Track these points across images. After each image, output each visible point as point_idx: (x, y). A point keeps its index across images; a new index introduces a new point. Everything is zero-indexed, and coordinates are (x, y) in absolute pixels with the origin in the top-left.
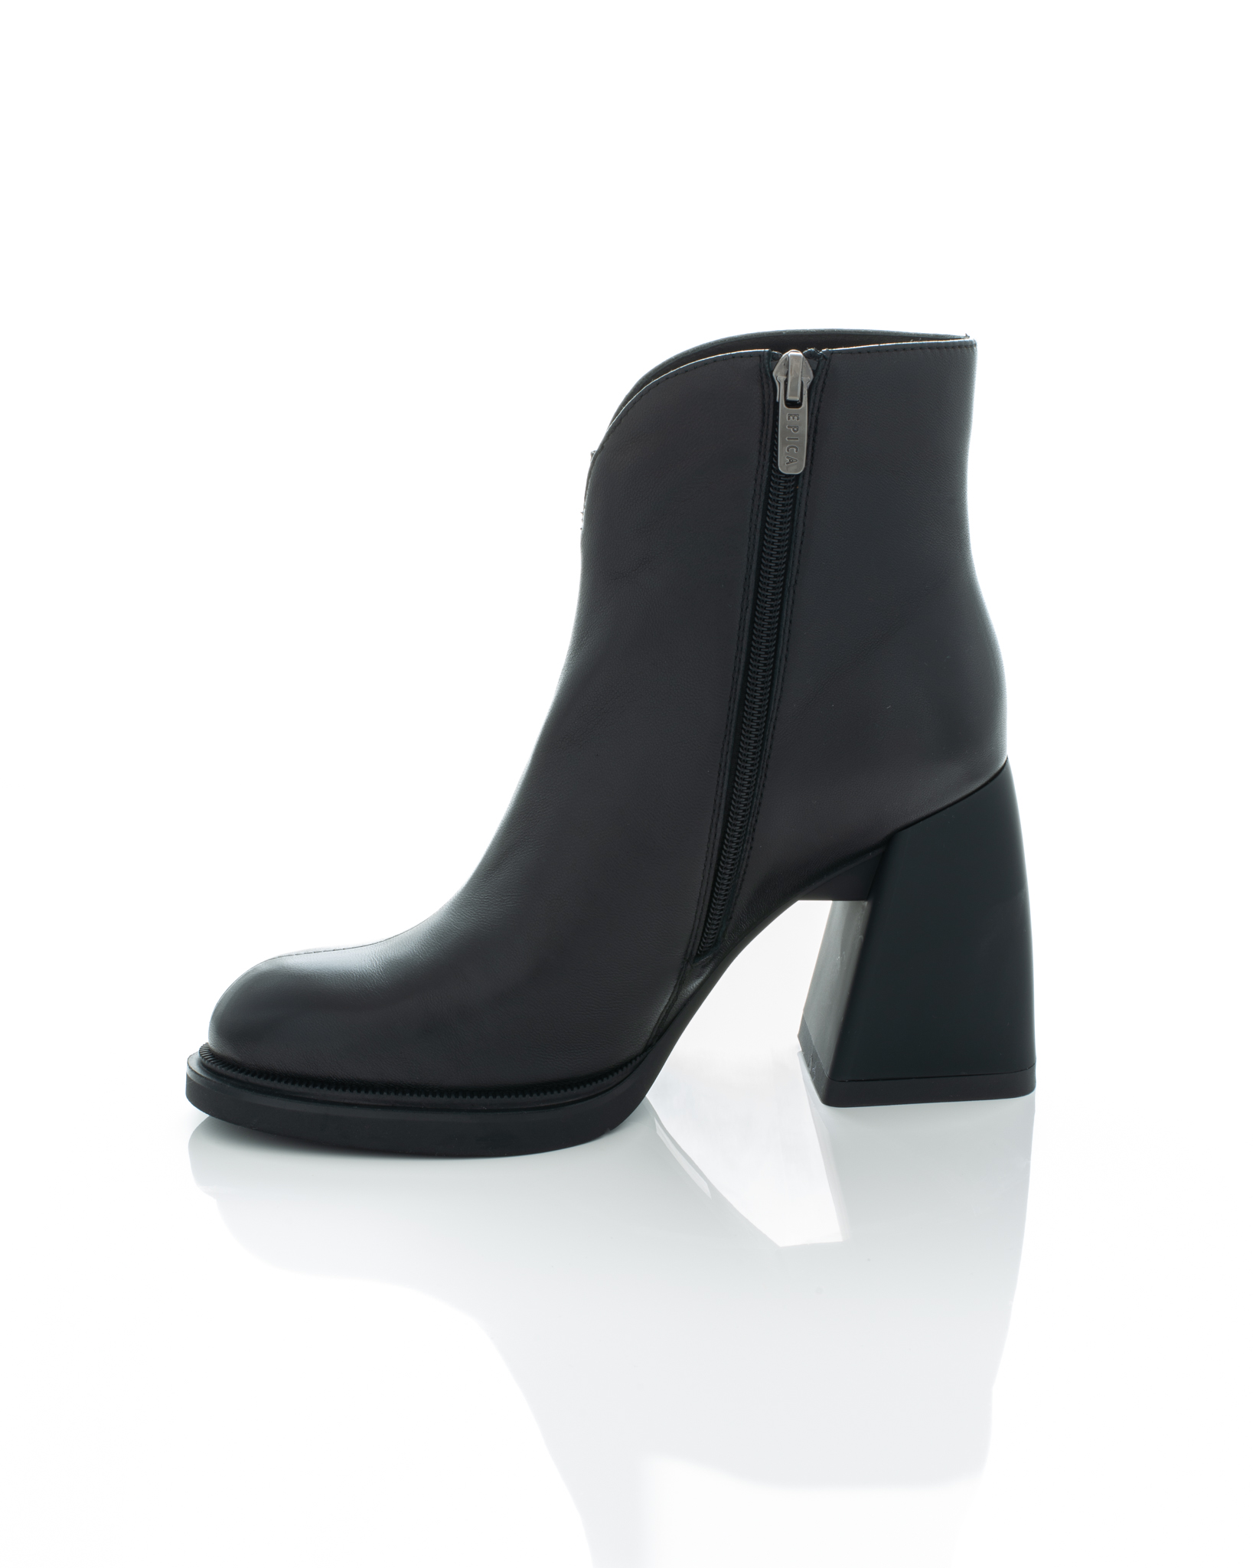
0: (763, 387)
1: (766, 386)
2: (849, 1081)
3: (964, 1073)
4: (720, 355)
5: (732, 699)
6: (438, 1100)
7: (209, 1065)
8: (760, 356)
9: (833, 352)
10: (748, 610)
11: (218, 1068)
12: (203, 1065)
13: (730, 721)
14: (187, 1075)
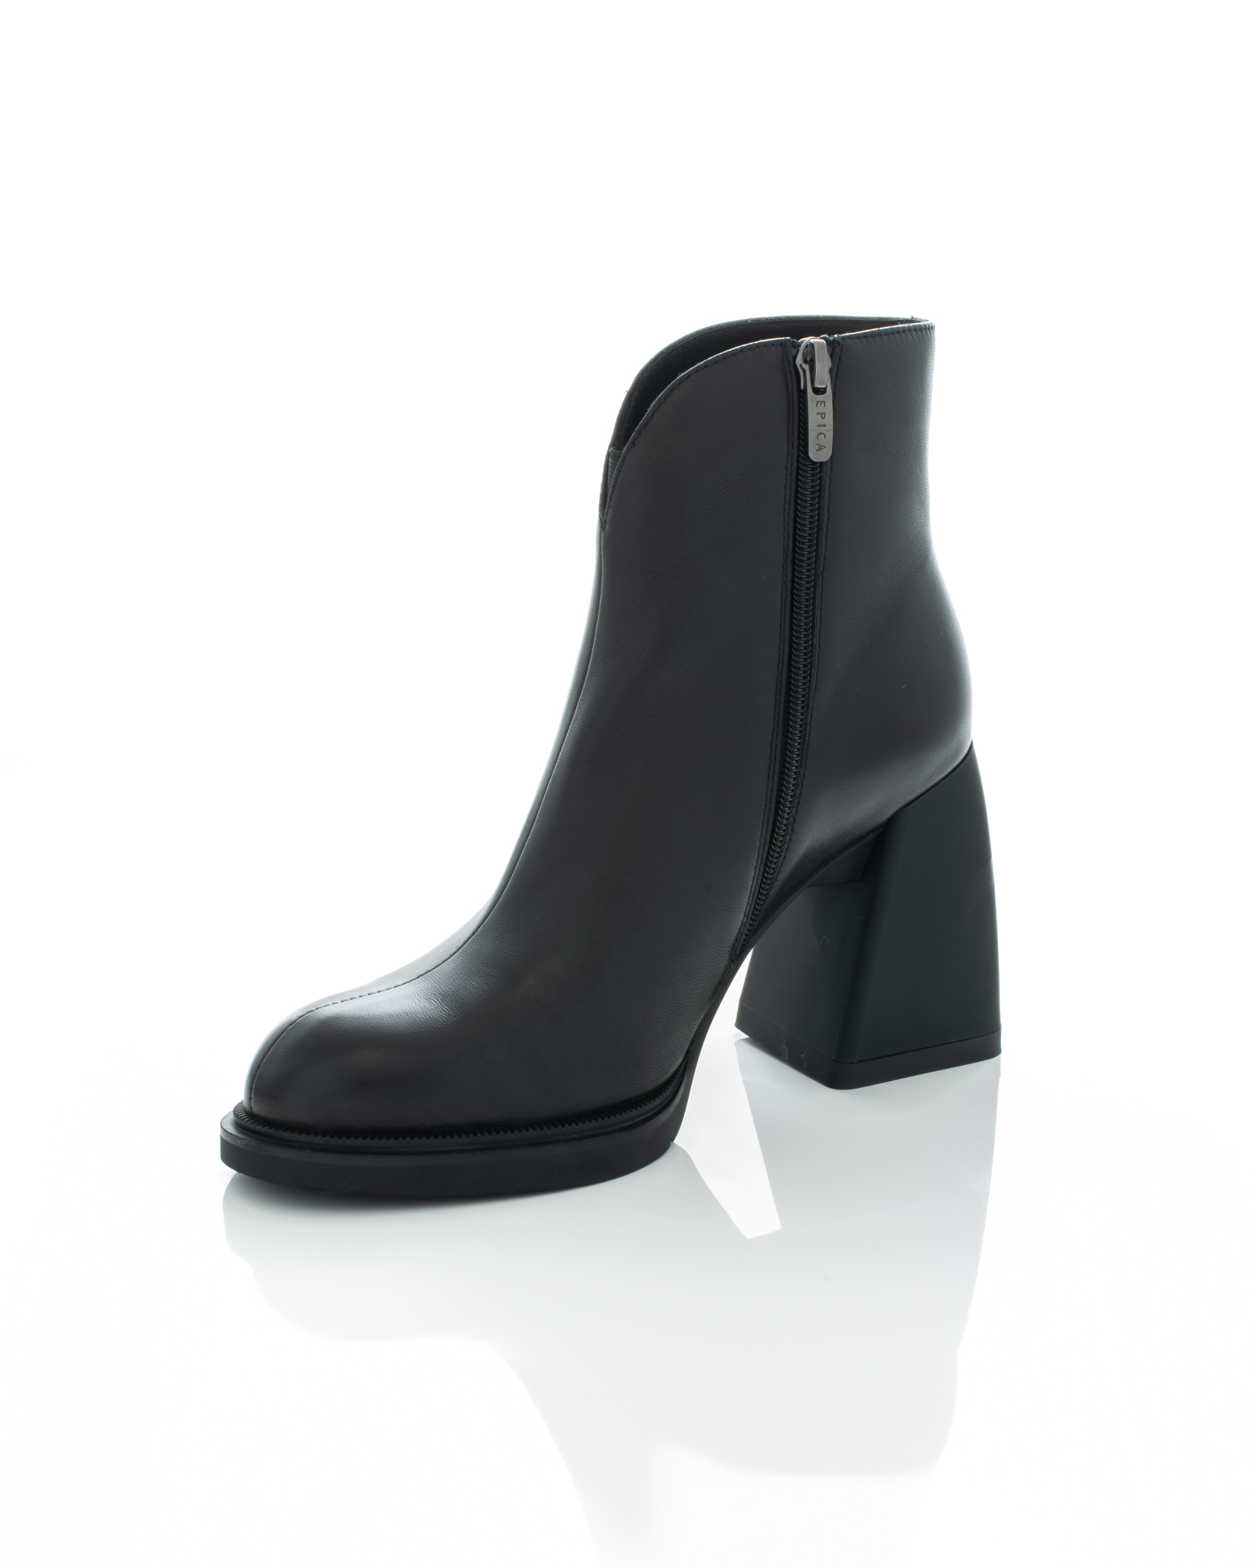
0: (786, 376)
1: (788, 374)
2: (859, 1062)
3: (952, 1040)
4: (744, 345)
5: (778, 691)
6: (532, 1134)
7: (247, 1125)
8: (781, 344)
9: (843, 338)
10: (787, 600)
11: (258, 1128)
12: (239, 1125)
13: (777, 713)
14: (221, 1138)
